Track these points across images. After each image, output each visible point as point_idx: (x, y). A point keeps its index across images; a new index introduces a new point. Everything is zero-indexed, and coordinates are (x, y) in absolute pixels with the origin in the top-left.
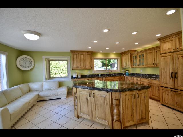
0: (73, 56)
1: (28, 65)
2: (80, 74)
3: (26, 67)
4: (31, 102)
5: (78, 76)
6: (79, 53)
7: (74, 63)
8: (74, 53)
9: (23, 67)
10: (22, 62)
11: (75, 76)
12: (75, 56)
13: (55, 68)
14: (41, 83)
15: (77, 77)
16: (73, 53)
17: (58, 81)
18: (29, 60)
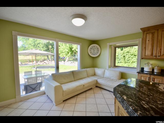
0: (145, 37)
1: (96, 52)
2: (158, 67)
3: (94, 54)
4: (86, 86)
5: (153, 70)
6: (158, 30)
7: (145, 48)
8: (148, 32)
9: (92, 54)
10: (92, 50)
11: (146, 69)
12: (149, 37)
13: (133, 56)
14: (103, 70)
15: (151, 71)
16: (146, 32)
17: (120, 72)
18: (97, 48)
